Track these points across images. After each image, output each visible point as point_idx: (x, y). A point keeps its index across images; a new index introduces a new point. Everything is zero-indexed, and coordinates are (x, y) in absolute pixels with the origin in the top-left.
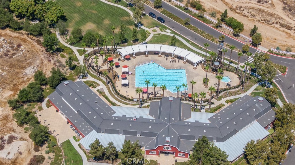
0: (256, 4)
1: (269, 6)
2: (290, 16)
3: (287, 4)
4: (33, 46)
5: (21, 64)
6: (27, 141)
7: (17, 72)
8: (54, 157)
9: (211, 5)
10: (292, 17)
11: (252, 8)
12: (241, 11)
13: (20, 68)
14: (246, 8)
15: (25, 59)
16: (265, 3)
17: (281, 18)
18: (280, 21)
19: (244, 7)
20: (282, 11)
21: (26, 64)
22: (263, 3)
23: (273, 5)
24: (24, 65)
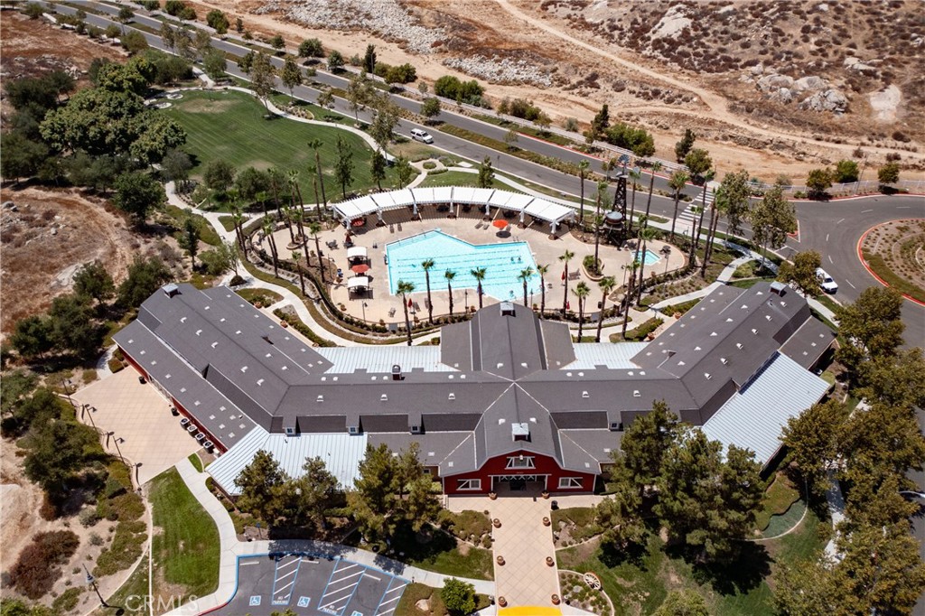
0: (662, 106)
1: (695, 106)
2: (752, 122)
3: (736, 99)
4: (92, 215)
5: (49, 260)
6: (21, 485)
7: (32, 281)
8: (114, 533)
9: (559, 113)
10: (756, 123)
11: (658, 114)
12: (632, 121)
13: (42, 270)
14: (642, 116)
15: (63, 247)
16: (684, 104)
17: (732, 127)
18: (733, 132)
19: (637, 114)
20: (729, 114)
21: (64, 258)
22: (680, 103)
23: (704, 104)
24: (58, 261)
